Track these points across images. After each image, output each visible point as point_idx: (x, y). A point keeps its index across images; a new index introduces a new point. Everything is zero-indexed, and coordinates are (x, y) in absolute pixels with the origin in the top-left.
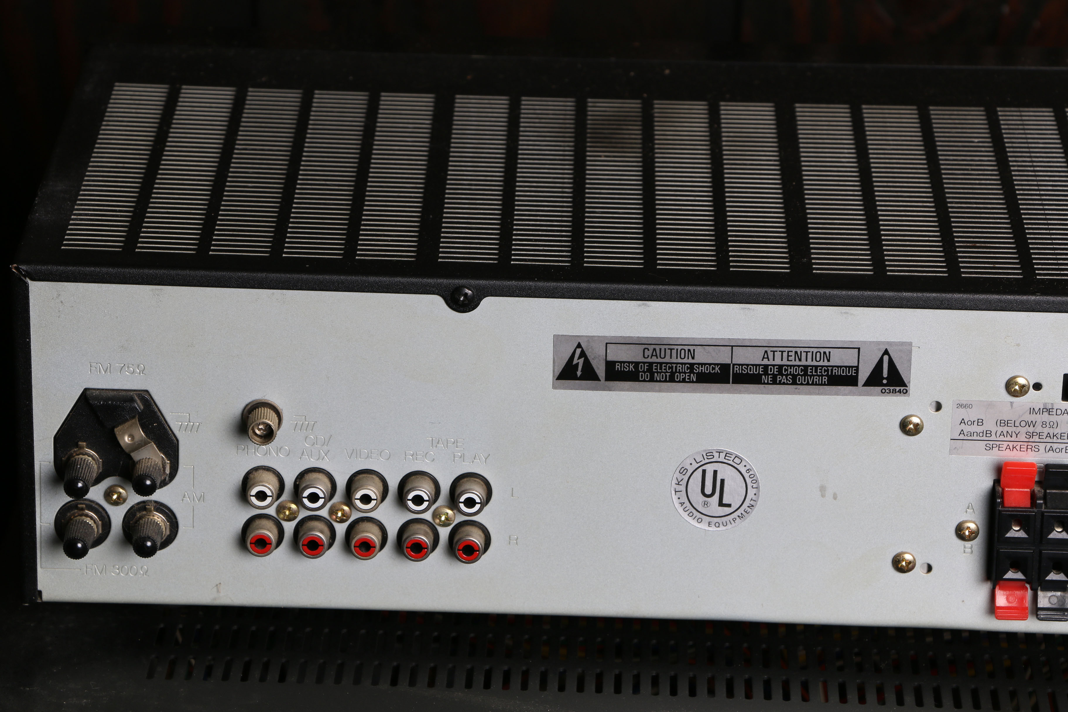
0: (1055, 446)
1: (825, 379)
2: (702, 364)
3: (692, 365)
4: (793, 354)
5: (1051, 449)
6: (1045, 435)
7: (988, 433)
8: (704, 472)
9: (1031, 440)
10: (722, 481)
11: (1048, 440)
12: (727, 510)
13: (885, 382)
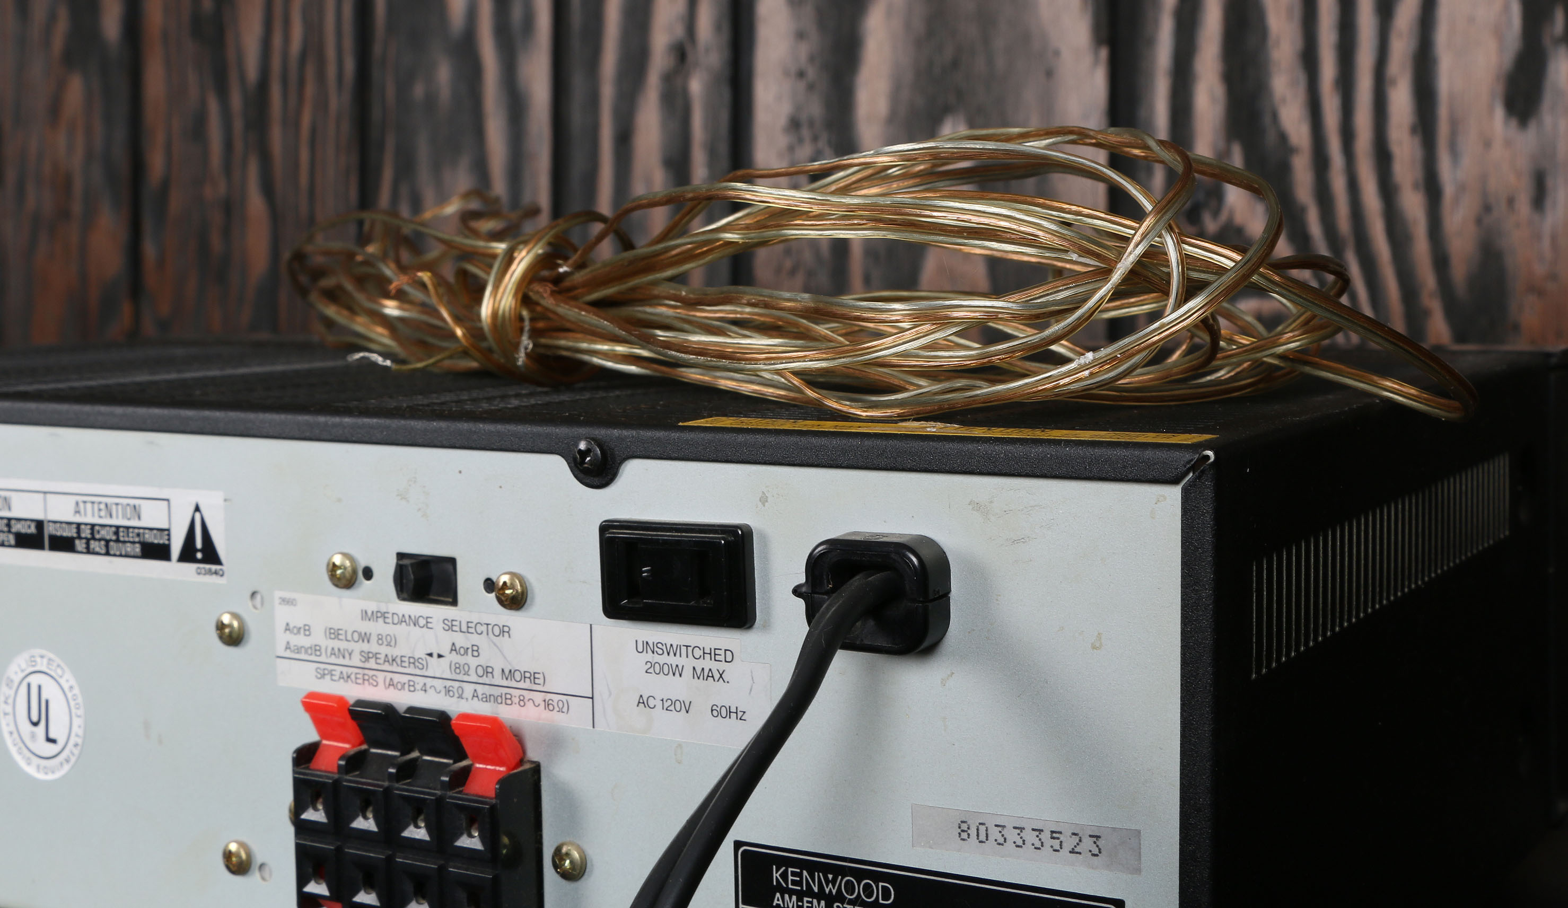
0: (397, 678)
1: (138, 549)
2: (19, 520)
3: (9, 519)
4: (102, 506)
5: (391, 684)
6: (382, 657)
7: (316, 649)
8: (29, 685)
9: (367, 665)
10: (47, 702)
11: (386, 667)
12: (51, 749)
13: (199, 555)
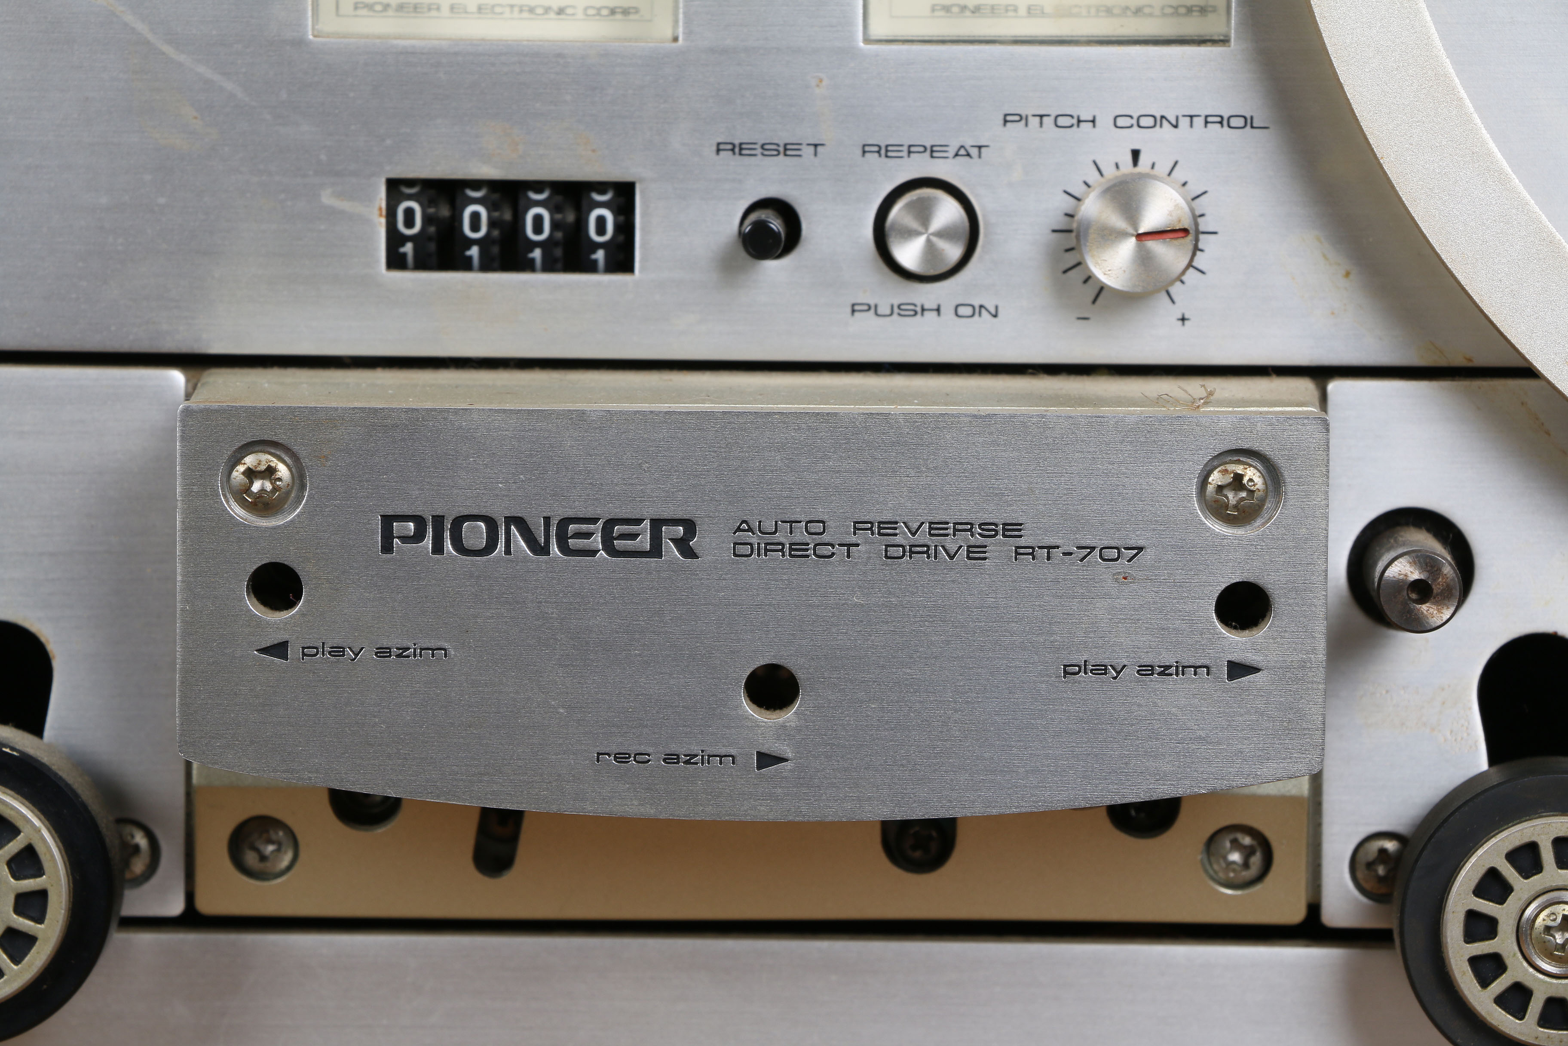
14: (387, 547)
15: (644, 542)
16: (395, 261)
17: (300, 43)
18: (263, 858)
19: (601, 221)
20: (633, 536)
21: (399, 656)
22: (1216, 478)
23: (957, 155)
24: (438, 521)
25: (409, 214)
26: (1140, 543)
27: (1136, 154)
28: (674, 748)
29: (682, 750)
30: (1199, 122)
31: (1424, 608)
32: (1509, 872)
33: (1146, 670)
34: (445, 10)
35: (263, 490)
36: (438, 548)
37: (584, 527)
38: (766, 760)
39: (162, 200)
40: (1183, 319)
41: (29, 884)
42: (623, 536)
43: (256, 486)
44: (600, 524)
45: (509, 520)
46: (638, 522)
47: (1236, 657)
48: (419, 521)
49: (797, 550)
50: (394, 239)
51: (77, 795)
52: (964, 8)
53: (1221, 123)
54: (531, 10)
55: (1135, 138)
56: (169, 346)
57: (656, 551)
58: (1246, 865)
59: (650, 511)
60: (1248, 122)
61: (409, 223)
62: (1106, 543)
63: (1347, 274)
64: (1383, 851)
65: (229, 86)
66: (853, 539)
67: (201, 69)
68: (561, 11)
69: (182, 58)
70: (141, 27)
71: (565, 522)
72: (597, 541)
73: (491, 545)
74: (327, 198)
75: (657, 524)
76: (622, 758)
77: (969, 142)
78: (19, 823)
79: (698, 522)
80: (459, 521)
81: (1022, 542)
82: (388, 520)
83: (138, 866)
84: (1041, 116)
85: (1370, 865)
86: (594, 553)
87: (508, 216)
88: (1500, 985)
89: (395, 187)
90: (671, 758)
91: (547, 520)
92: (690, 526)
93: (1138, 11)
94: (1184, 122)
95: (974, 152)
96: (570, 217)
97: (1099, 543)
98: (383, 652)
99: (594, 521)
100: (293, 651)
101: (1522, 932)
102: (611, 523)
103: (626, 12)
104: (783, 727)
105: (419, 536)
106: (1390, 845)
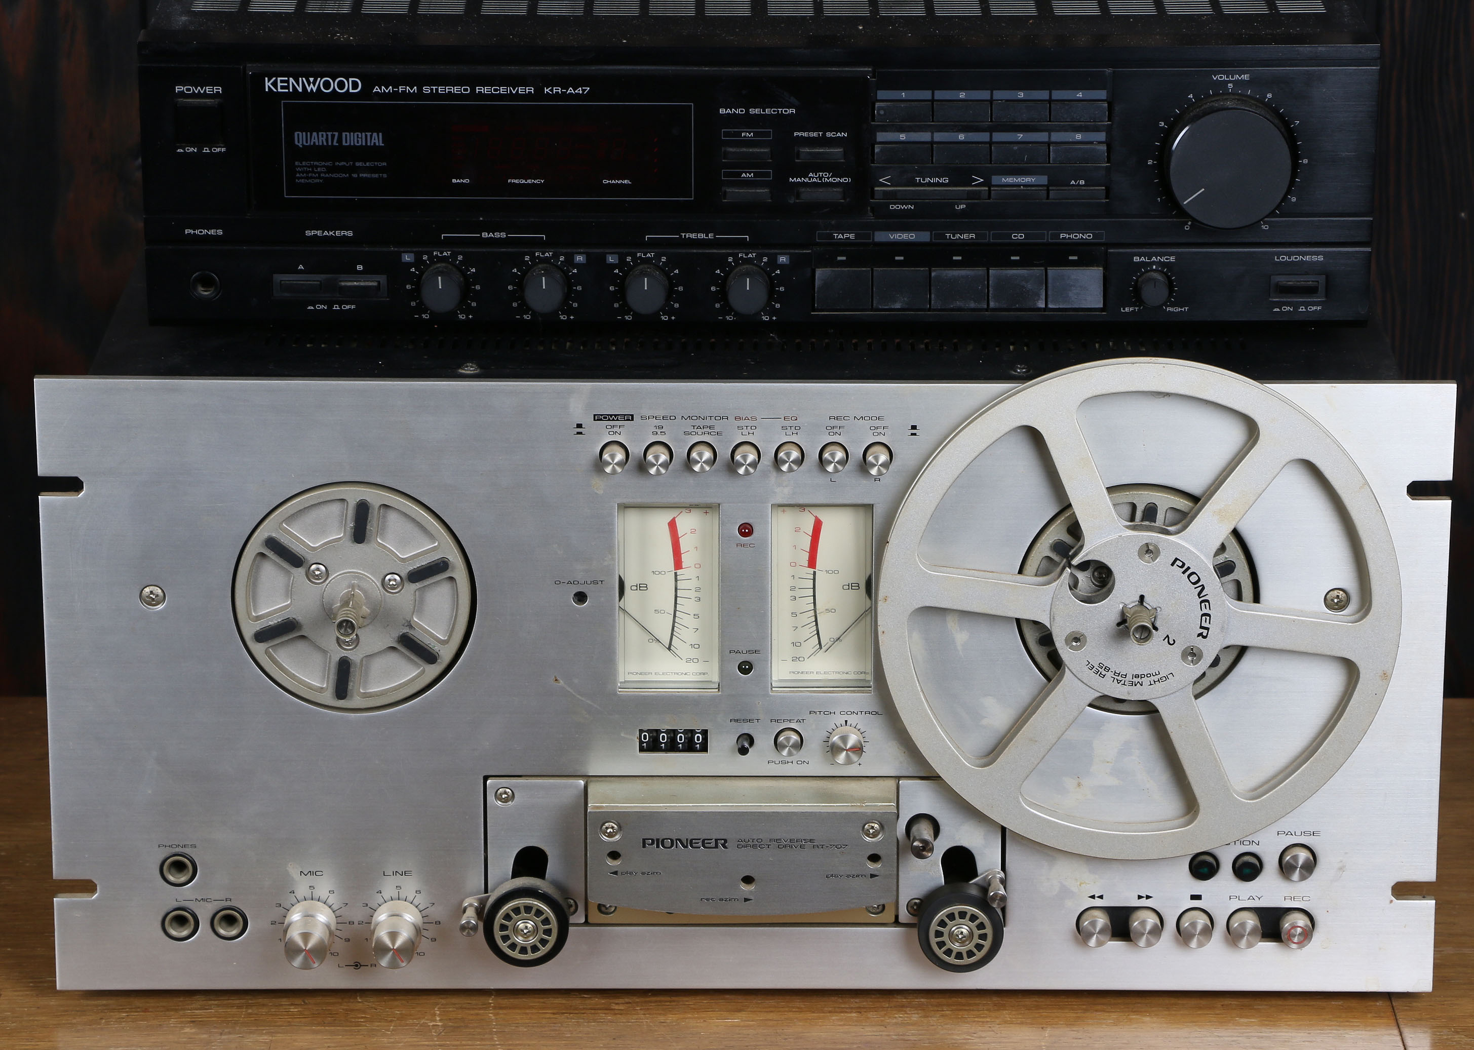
14: (644, 846)
15: (713, 845)
16: (642, 750)
17: (615, 694)
18: (607, 908)
19: (698, 737)
20: (710, 843)
21: (648, 874)
22: (866, 826)
23: (797, 722)
24: (658, 840)
25: (645, 736)
26: (847, 844)
27: (846, 721)
28: (721, 897)
29: (723, 897)
30: (863, 713)
31: (924, 853)
32: (947, 920)
33: (848, 876)
34: (653, 674)
35: (610, 832)
36: (658, 846)
37: (697, 841)
38: (746, 900)
39: (577, 736)
40: (860, 764)
41: (547, 927)
42: (707, 843)
43: (608, 831)
44: (701, 840)
45: (677, 840)
46: (711, 840)
47: (872, 873)
48: (653, 840)
49: (754, 846)
50: (641, 742)
51: (559, 902)
52: (798, 672)
53: (869, 713)
54: (677, 674)
55: (846, 717)
56: (579, 774)
57: (716, 847)
58: (878, 908)
59: (715, 837)
60: (877, 713)
61: (645, 738)
62: (838, 844)
63: (905, 752)
64: (915, 903)
65: (595, 706)
66: (770, 843)
67: (588, 702)
68: (686, 674)
69: (583, 699)
70: (571, 691)
71: (691, 840)
72: (700, 844)
73: (672, 846)
74: (622, 735)
75: (716, 840)
76: (707, 900)
77: (800, 719)
78: (544, 912)
79: (728, 840)
80: (663, 840)
81: (815, 844)
82: (644, 840)
83: (572, 909)
84: (820, 712)
85: (912, 907)
86: (699, 848)
87: (672, 735)
88: (944, 949)
89: (641, 731)
90: (721, 900)
91: (687, 839)
92: (726, 841)
93: (847, 673)
94: (859, 713)
95: (802, 721)
96: (690, 735)
97: (836, 844)
98: (643, 873)
99: (700, 839)
100: (619, 873)
101: (951, 934)
102: (704, 840)
103: (704, 674)
104: (751, 891)
105: (653, 843)
106: (917, 901)
